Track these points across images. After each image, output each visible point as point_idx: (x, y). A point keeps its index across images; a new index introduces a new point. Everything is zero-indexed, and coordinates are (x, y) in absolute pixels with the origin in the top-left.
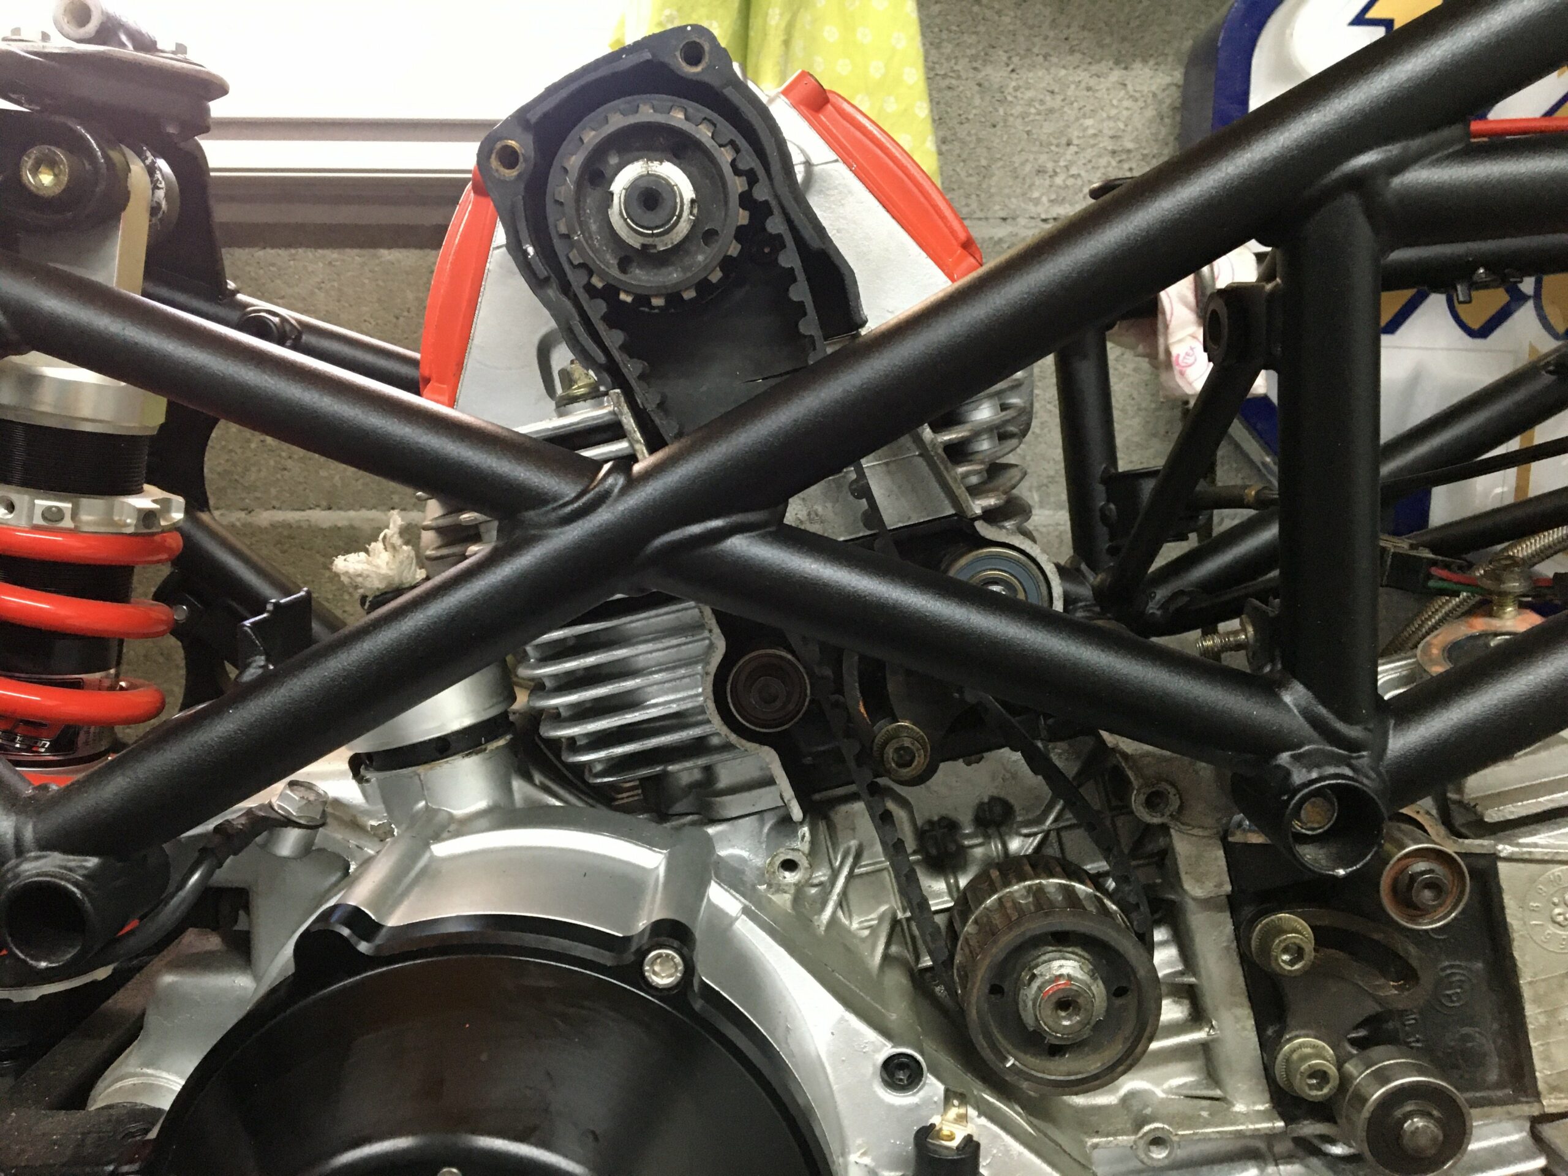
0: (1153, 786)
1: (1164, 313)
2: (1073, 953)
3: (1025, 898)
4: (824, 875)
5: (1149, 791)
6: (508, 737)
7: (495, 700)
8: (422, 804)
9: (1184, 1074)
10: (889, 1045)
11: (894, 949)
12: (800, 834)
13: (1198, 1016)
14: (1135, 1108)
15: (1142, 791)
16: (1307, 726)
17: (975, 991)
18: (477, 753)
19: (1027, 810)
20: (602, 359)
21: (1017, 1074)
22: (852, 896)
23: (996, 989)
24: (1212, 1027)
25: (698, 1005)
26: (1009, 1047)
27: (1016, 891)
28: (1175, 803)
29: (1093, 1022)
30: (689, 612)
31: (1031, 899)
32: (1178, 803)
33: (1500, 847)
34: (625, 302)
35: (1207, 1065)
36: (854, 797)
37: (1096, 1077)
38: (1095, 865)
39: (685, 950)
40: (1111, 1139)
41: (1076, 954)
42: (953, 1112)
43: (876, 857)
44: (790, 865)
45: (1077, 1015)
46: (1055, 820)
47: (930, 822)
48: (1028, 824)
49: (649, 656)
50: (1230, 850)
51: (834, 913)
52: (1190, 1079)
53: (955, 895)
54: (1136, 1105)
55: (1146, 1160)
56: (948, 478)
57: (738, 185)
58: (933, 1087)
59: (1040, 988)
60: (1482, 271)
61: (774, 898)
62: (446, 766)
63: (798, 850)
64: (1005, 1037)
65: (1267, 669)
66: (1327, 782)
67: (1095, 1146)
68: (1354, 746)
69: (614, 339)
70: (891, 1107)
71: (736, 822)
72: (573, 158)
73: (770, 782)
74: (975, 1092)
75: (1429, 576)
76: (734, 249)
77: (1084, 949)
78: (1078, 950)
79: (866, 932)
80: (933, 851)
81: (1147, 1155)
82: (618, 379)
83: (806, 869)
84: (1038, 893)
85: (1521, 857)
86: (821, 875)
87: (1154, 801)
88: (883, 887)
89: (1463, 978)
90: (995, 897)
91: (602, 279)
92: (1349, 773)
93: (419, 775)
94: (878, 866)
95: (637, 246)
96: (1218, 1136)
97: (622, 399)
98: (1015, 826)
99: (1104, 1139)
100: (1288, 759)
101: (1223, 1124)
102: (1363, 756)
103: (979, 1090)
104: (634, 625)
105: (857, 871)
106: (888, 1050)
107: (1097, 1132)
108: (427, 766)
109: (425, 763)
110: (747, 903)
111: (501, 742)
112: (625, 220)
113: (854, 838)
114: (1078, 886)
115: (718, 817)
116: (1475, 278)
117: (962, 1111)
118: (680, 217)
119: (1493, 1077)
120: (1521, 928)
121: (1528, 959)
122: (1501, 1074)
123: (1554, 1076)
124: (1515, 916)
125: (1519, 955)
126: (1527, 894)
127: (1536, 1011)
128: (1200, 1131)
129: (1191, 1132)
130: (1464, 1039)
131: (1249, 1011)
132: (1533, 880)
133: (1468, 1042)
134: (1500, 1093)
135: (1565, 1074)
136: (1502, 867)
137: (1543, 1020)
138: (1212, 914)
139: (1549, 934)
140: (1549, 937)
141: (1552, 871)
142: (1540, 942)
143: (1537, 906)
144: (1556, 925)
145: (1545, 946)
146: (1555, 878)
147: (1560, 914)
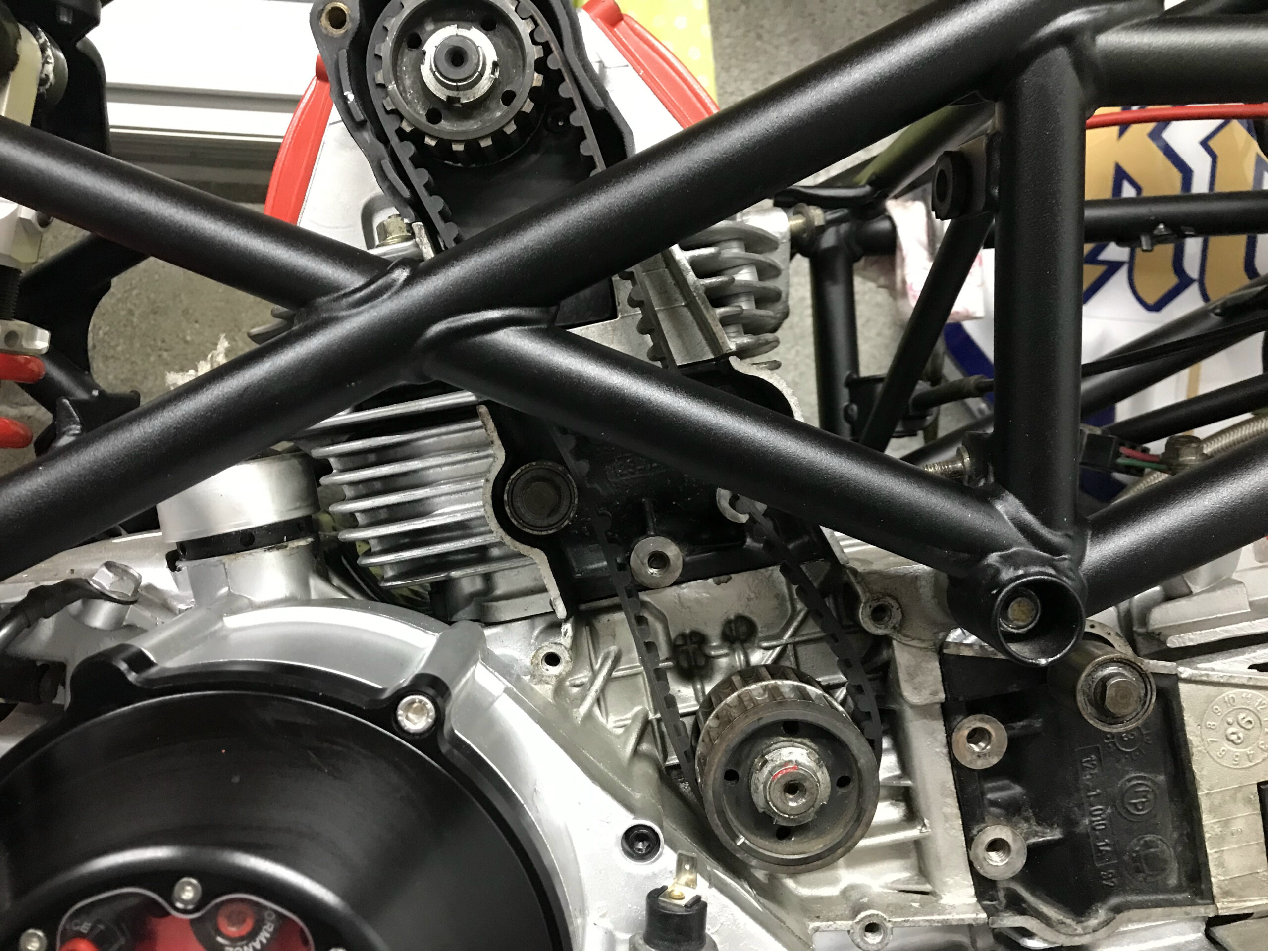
0: (878, 599)
1: (901, 250)
2: (801, 743)
3: (762, 696)
4: (585, 677)
5: (875, 604)
6: (310, 540)
7: (298, 504)
8: (225, 590)
9: (899, 871)
10: (631, 816)
11: (645, 747)
12: (563, 630)
13: (913, 816)
14: (853, 898)
15: (868, 605)
16: (1015, 530)
17: (712, 773)
18: (278, 549)
19: (768, 626)
20: (406, 193)
21: (747, 852)
22: (611, 696)
23: (730, 775)
24: (924, 825)
25: (445, 748)
26: (742, 829)
27: (754, 690)
28: (897, 616)
29: (817, 806)
30: (477, 431)
31: (766, 696)
32: (900, 618)
33: (1181, 669)
34: (430, 146)
35: (919, 863)
36: (617, 608)
37: (819, 857)
38: (826, 678)
39: (439, 700)
40: (831, 923)
41: (805, 744)
42: (686, 877)
43: (633, 662)
44: (552, 659)
45: (803, 797)
46: (793, 635)
47: (683, 636)
48: (767, 639)
49: (438, 469)
50: (944, 661)
51: (592, 707)
52: (905, 875)
53: (701, 700)
54: (854, 896)
55: (861, 944)
56: (708, 317)
57: (534, 53)
58: (667, 857)
59: (770, 773)
60: (1161, 226)
61: (537, 688)
62: (248, 557)
63: (561, 644)
64: (737, 817)
65: (982, 483)
66: (1031, 578)
67: (817, 930)
68: (1055, 550)
69: (420, 178)
70: (629, 875)
71: (509, 625)
72: (394, 20)
73: (543, 590)
74: (709, 868)
75: (1118, 455)
76: (529, 107)
77: (812, 741)
78: (807, 741)
79: (621, 731)
80: (685, 664)
81: (863, 940)
82: (422, 215)
83: (567, 662)
84: (774, 692)
85: (1198, 678)
86: (583, 676)
87: (879, 613)
88: (638, 690)
89: (1147, 789)
90: (735, 694)
91: (410, 124)
92: (1052, 572)
93: (224, 564)
94: (634, 670)
95: (444, 98)
96: (927, 924)
97: (423, 231)
98: (757, 641)
99: (824, 923)
100: (997, 558)
101: (932, 914)
102: (1065, 559)
103: (711, 866)
104: (427, 441)
105: (614, 674)
106: (628, 821)
107: (818, 917)
108: (232, 556)
109: (231, 553)
110: (510, 685)
111: (302, 543)
112: (434, 74)
113: (614, 645)
114: (809, 688)
115: (494, 620)
116: (1156, 232)
117: (691, 877)
118: (481, 75)
119: (1173, 881)
120: (1199, 744)
121: (1204, 772)
122: (1180, 879)
123: (1226, 882)
124: (1194, 732)
125: (1197, 768)
126: (1205, 713)
127: (1212, 821)
128: (911, 919)
129: (903, 919)
130: (1148, 845)
131: (957, 811)
132: (1210, 700)
133: (1151, 848)
134: (1179, 897)
135: (1236, 880)
136: (1183, 687)
137: (1218, 829)
138: (927, 722)
139: (1224, 751)
140: (1223, 753)
141: (1227, 693)
142: (1215, 758)
143: (1214, 725)
144: (1230, 743)
145: (1219, 761)
146: (1229, 700)
147: (1233, 733)
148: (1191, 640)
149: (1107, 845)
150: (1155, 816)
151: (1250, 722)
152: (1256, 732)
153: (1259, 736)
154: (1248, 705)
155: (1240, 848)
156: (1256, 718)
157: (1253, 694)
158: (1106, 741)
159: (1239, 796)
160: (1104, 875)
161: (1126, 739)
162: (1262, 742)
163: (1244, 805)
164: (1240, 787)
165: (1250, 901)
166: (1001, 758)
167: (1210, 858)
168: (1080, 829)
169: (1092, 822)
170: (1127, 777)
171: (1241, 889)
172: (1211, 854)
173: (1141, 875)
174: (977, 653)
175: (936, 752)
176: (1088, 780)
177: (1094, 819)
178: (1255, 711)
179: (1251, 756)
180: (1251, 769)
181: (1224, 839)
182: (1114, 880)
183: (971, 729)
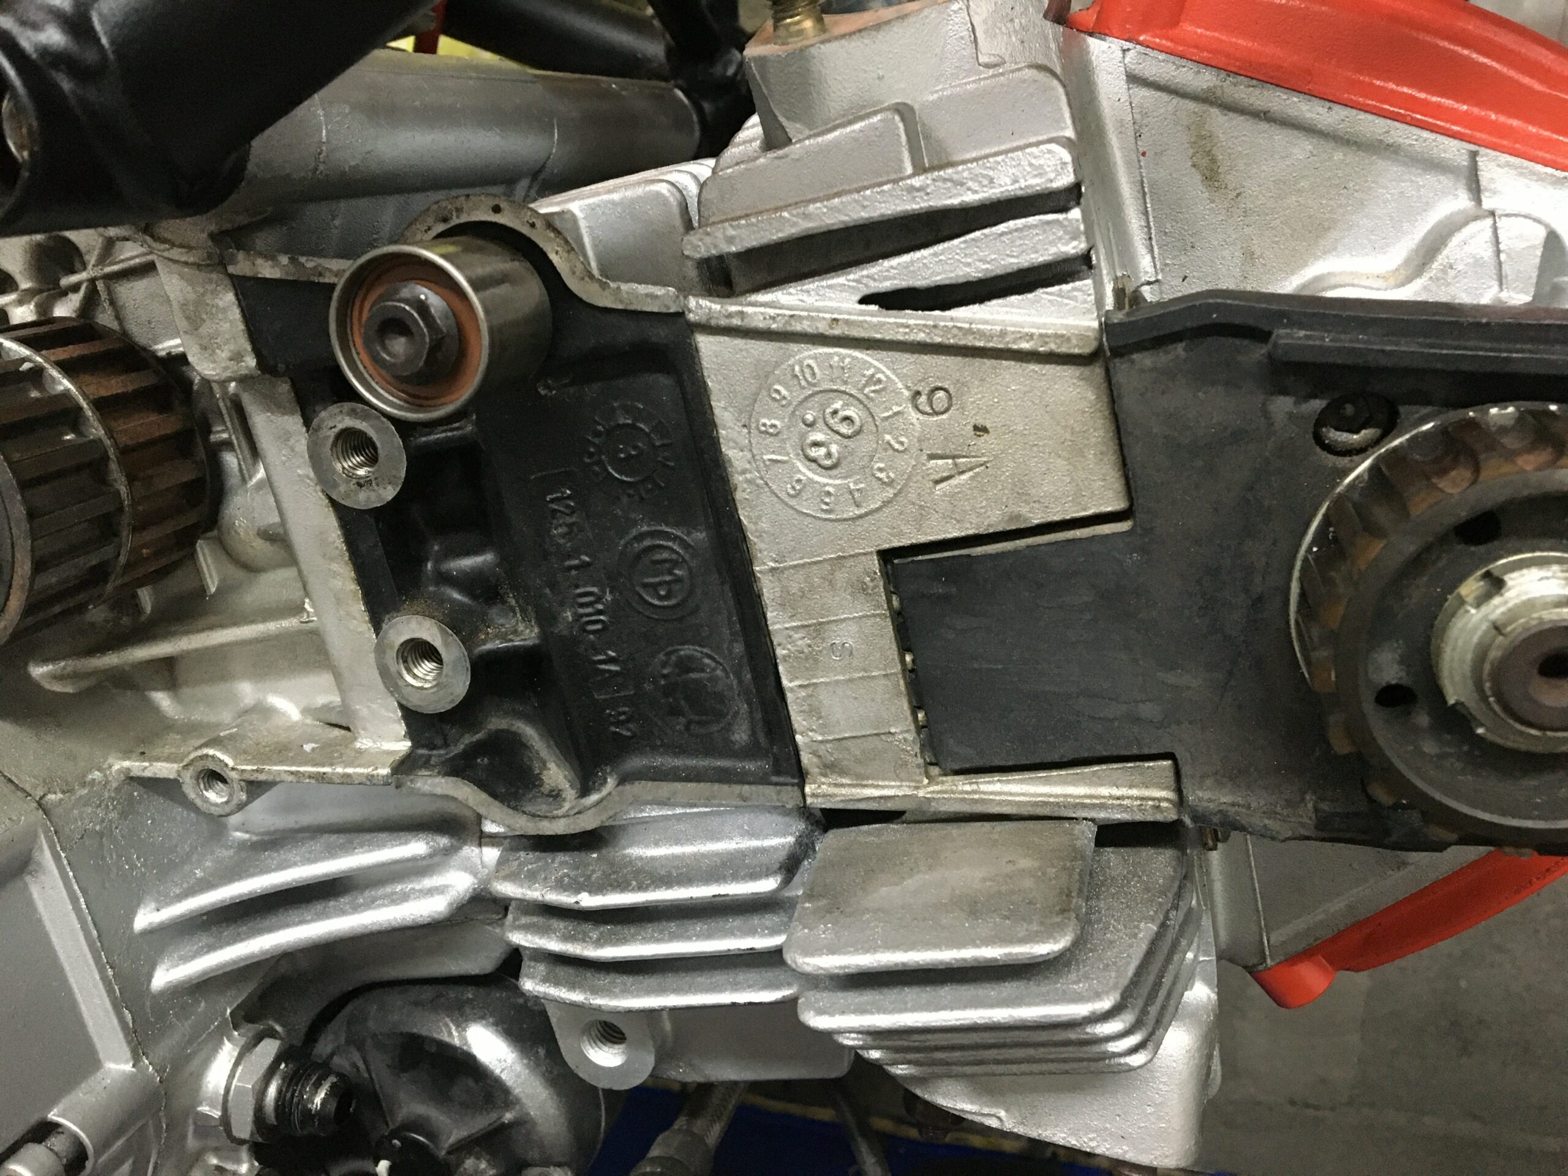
24: (305, 610)
33: (692, 302)
50: (241, 291)
81: (197, 794)
85: (723, 322)
89: (674, 556)
119: (741, 735)
120: (748, 466)
121: (764, 525)
122: (753, 733)
123: (828, 746)
124: (735, 442)
125: (749, 517)
126: (755, 401)
127: (787, 625)
128: (267, 767)
129: (255, 768)
130: (686, 665)
131: (353, 587)
132: (764, 375)
133: (692, 670)
134: (751, 766)
135: (849, 743)
136: (705, 344)
137: (802, 641)
138: (273, 417)
139: (799, 481)
140: (798, 487)
141: (797, 357)
142: (783, 496)
143: (773, 426)
144: (814, 465)
145: (793, 502)
146: (802, 371)
147: (816, 444)
148: (730, 240)
149: (611, 660)
150: (694, 612)
151: (847, 418)
152: (865, 444)
153: (875, 450)
154: (846, 383)
155: (851, 680)
156: (864, 414)
157: (854, 358)
158: (587, 460)
159: (841, 577)
160: (610, 715)
161: (622, 456)
162: (882, 465)
163: (852, 594)
164: (840, 557)
165: (877, 787)
166: (398, 489)
167: (790, 696)
168: (561, 629)
169: (578, 617)
170: (634, 532)
171: (858, 761)
172: (792, 690)
173: (682, 720)
174: (287, 273)
175: (299, 475)
176: (563, 536)
177: (581, 611)
178: (860, 396)
179: (857, 495)
180: (859, 522)
181: (816, 661)
182: (631, 726)
183: (336, 430)
